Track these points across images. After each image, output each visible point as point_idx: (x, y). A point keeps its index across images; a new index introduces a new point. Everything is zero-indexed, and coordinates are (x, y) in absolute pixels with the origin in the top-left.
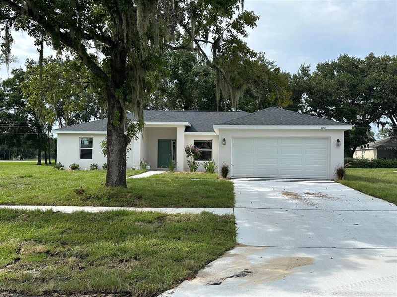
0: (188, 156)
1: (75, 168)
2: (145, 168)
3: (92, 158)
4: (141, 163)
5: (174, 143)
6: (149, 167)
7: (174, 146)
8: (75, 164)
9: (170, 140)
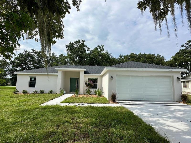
0: (86, 87)
1: (25, 92)
2: (63, 92)
3: (35, 87)
4: (61, 90)
5: (78, 79)
6: (65, 92)
7: (78, 81)
8: (25, 90)
9: (76, 78)
